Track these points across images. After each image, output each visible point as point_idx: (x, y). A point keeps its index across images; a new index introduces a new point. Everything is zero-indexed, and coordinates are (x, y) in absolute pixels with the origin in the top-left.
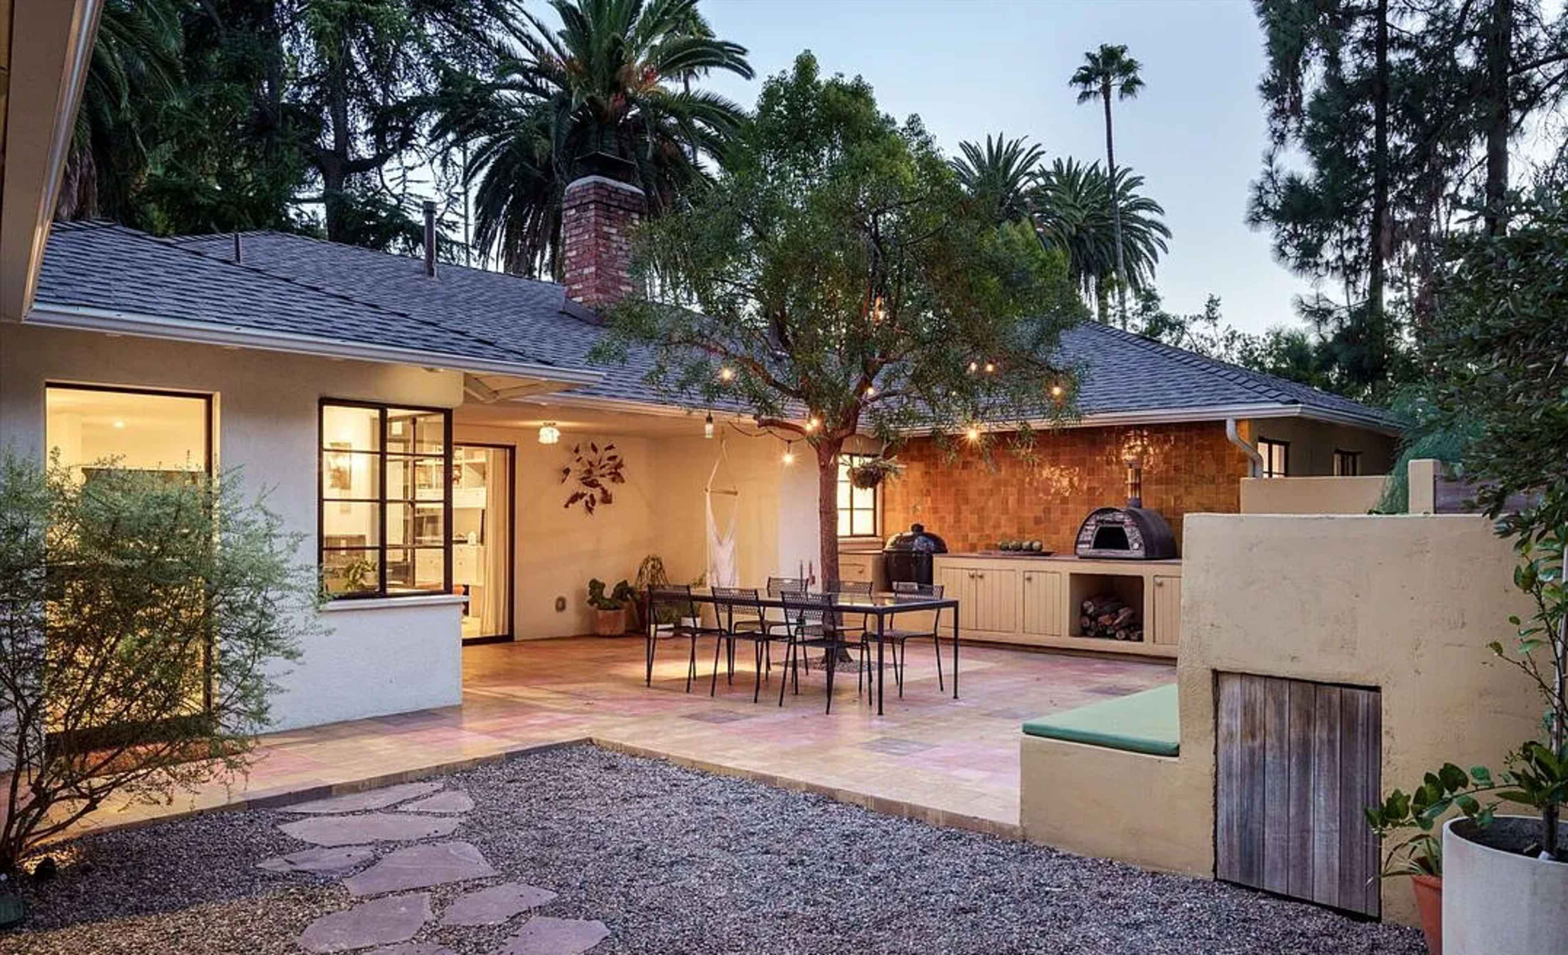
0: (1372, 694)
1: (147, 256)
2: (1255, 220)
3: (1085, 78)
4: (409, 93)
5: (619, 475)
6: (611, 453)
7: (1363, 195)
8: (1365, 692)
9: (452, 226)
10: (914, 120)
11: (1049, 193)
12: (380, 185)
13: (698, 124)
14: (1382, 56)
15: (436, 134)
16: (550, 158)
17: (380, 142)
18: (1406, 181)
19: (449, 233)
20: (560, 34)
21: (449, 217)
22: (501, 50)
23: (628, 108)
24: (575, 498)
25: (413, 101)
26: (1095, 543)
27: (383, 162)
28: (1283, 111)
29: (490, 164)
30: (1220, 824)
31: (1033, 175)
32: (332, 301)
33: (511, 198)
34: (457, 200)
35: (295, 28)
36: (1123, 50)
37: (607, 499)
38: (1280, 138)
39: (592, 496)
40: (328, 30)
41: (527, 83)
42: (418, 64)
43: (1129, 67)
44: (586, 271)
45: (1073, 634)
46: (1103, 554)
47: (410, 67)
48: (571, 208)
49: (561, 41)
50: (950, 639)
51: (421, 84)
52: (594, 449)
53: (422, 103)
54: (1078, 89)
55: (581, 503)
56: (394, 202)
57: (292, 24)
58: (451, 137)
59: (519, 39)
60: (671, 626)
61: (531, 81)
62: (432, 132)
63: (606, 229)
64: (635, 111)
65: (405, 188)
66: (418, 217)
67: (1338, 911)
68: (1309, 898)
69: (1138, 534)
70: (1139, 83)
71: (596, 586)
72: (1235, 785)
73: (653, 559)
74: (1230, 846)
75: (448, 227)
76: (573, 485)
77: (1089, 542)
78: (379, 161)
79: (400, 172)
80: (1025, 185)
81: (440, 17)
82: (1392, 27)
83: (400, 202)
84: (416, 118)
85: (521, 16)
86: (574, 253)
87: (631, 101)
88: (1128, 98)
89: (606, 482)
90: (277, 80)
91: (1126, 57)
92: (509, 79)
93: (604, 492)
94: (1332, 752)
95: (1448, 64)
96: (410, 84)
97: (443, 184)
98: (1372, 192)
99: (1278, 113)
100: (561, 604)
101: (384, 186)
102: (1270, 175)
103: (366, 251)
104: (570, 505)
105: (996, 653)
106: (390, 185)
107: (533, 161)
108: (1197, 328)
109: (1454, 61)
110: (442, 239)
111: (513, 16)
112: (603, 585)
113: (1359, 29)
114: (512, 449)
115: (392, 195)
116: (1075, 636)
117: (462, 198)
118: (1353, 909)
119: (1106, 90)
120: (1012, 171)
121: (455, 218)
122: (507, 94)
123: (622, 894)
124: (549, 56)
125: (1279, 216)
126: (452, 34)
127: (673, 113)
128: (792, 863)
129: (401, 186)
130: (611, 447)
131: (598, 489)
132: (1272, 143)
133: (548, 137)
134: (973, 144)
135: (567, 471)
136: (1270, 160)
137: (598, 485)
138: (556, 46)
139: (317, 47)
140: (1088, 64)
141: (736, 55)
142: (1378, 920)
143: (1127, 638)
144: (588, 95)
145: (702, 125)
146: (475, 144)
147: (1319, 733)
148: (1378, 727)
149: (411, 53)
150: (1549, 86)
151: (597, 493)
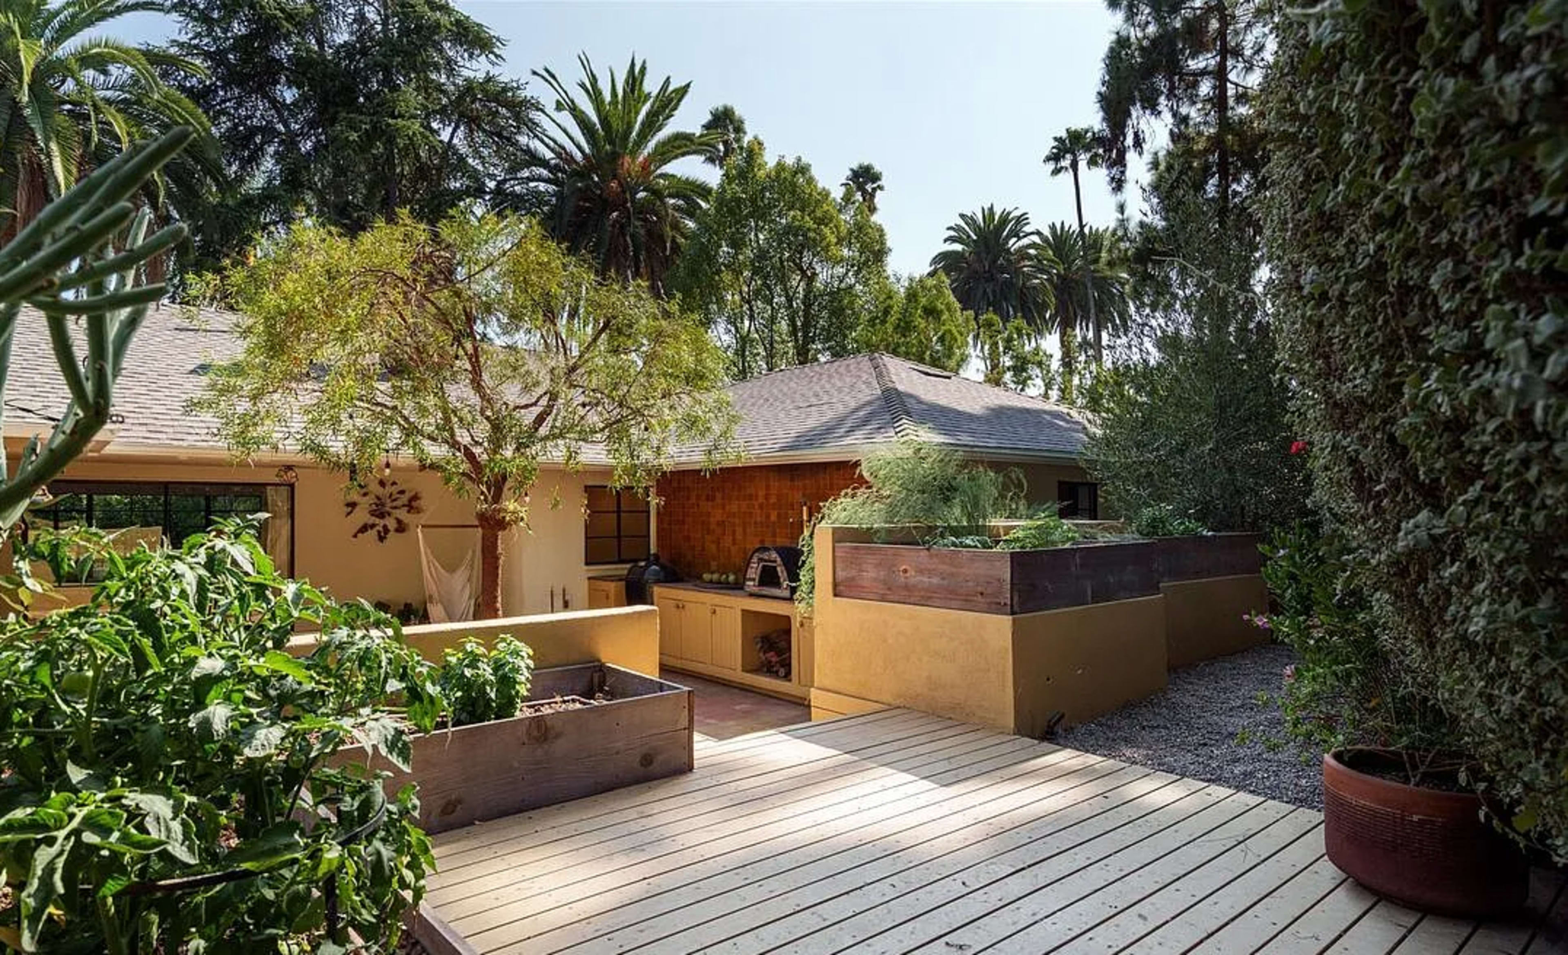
3: (1055, 157)
5: (415, 505)
6: (402, 487)
11: (1033, 251)
24: (364, 529)
26: (761, 577)
31: (1019, 237)
36: (1087, 131)
37: (402, 527)
39: (385, 527)
43: (1093, 144)
45: (745, 670)
46: (764, 593)
52: (383, 484)
54: (1051, 166)
55: (372, 534)
69: (786, 574)
76: (361, 516)
77: (754, 580)
88: (1094, 169)
89: (400, 513)
93: (399, 521)
104: (360, 535)
114: (291, 487)
116: (748, 672)
119: (1074, 166)
120: (1004, 235)
130: (394, 483)
131: (392, 519)
135: (352, 505)
137: (391, 516)
140: (1057, 144)
143: (781, 676)
151: (391, 523)
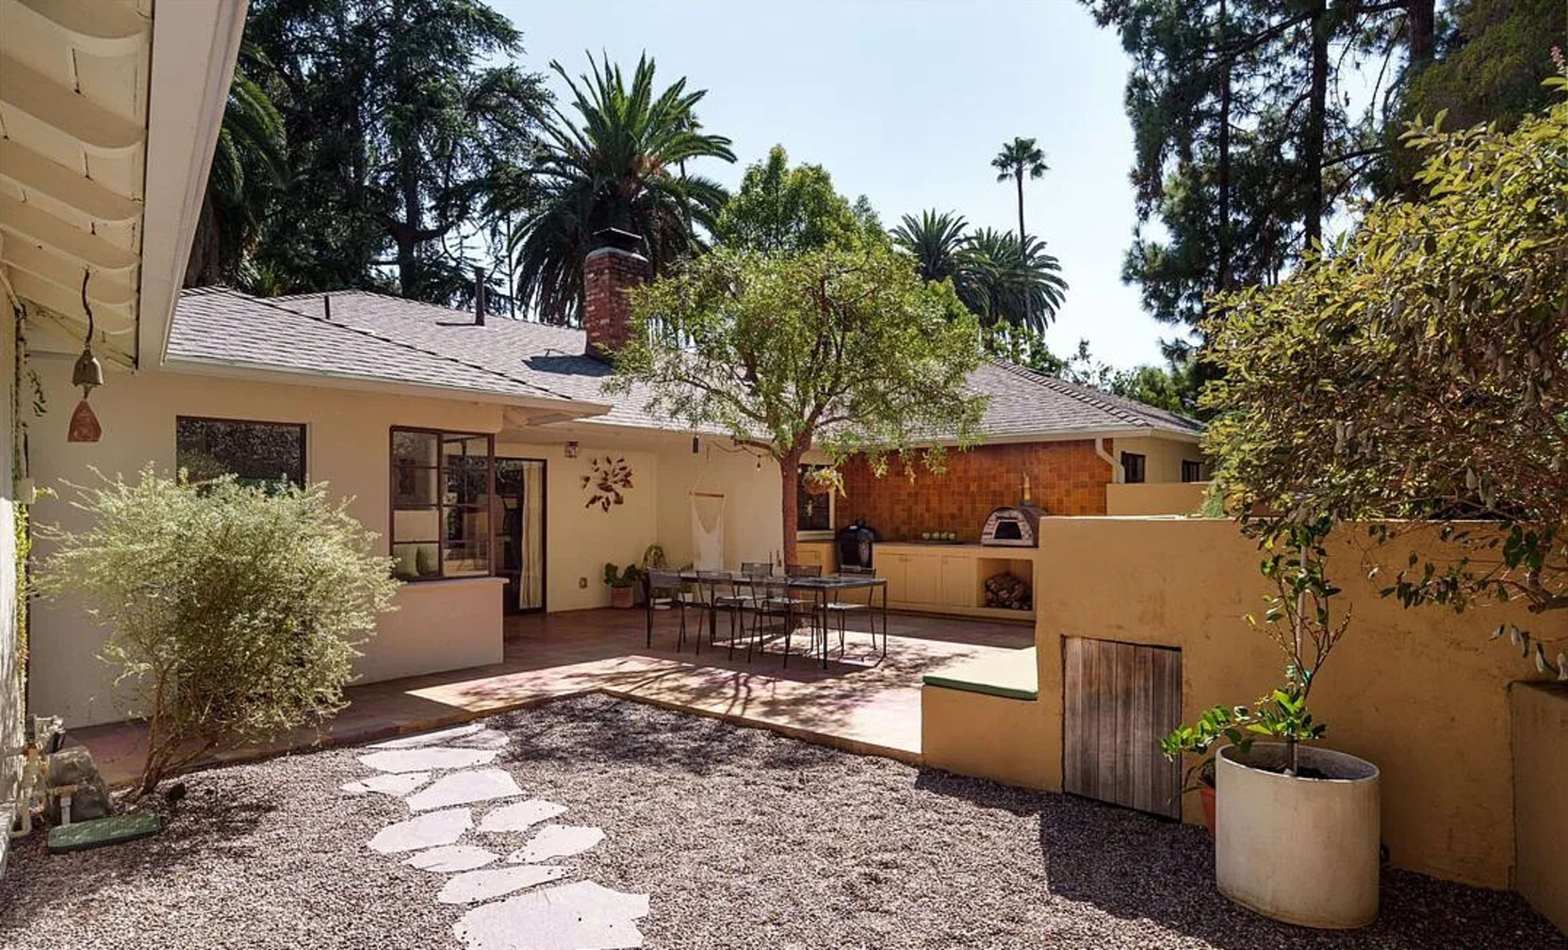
0: (1175, 653)
1: (254, 315)
2: (1127, 279)
3: (1003, 163)
4: (465, 178)
5: (628, 482)
6: (621, 465)
7: (1210, 260)
8: (1171, 652)
9: (499, 283)
10: (863, 200)
11: (973, 255)
12: (442, 251)
13: (693, 201)
14: (1224, 150)
15: (487, 209)
16: (577, 229)
17: (442, 215)
18: (1243, 249)
19: (496, 288)
20: (585, 130)
21: (497, 276)
22: (537, 142)
23: (638, 190)
24: (593, 501)
25: (468, 184)
26: (997, 533)
27: (446, 232)
28: (1147, 193)
29: (530, 234)
30: (1066, 751)
31: (959, 241)
32: (400, 350)
33: (546, 261)
34: (502, 262)
35: (375, 126)
36: (1033, 142)
37: (619, 501)
38: (1144, 215)
39: (607, 499)
40: (400, 127)
41: (559, 169)
42: (473, 155)
43: (1038, 154)
44: (602, 322)
45: (979, 605)
46: (1002, 544)
47: (467, 157)
48: (590, 272)
49: (586, 137)
50: (880, 609)
51: (474, 170)
52: (609, 462)
53: (475, 186)
54: (998, 171)
55: (599, 504)
56: (453, 264)
57: (372, 122)
58: (497, 213)
59: (553, 134)
60: (669, 600)
61: (562, 167)
62: (484, 208)
63: (617, 289)
64: (644, 192)
65: (462, 252)
66: (471, 276)
67: (1151, 815)
68: (1130, 805)
69: (1028, 528)
70: (1044, 167)
71: (610, 569)
72: (1079, 721)
73: (656, 548)
74: (1074, 767)
75: (496, 284)
76: (593, 489)
77: (990, 535)
78: (441, 231)
79: (458, 241)
80: (953, 249)
81: (490, 117)
82: (1233, 127)
83: (459, 263)
84: (471, 197)
85: (554, 116)
86: (593, 308)
87: (641, 184)
88: (1037, 180)
89: (618, 488)
90: (360, 164)
91: (1035, 148)
92: (545, 166)
93: (617, 495)
94: (1147, 696)
95: (1276, 159)
96: (466, 170)
97: (492, 250)
98: (1217, 257)
99: (1142, 196)
100: (584, 583)
101: (446, 251)
102: (1138, 243)
103: (429, 306)
104: (589, 507)
105: (920, 620)
106: (451, 250)
107: (564, 231)
108: (1078, 367)
109: (1280, 156)
110: (489, 293)
111: (548, 117)
112: (616, 568)
113: (1205, 129)
114: (545, 462)
115: (453, 259)
116: (982, 607)
117: (507, 260)
118: (1162, 813)
119: (1019, 174)
120: (943, 238)
121: (501, 276)
122: (543, 178)
123: (617, 807)
124: (576, 148)
125: (1144, 277)
126: (499, 130)
127: (673, 192)
128: (747, 783)
129: (459, 252)
130: (622, 460)
131: (612, 493)
132: (1137, 219)
133: (574, 213)
134: (913, 217)
135: (587, 479)
136: (1137, 232)
137: (612, 490)
138: (582, 139)
139: (391, 140)
140: (1005, 151)
141: (723, 145)
142: (1179, 821)
143: (1021, 608)
144: (607, 179)
145: (697, 202)
146: (517, 217)
147: (1138, 682)
148: (1179, 677)
149: (467, 145)
150: (1352, 175)
151: (612, 496)
